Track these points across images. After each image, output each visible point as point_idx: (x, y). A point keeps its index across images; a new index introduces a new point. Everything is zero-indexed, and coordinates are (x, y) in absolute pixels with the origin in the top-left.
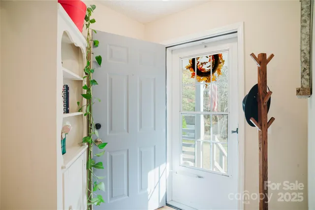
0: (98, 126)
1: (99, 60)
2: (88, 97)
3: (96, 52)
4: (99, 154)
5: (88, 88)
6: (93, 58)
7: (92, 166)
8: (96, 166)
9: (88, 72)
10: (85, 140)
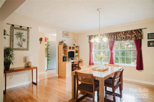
0: (49, 54)
1: (49, 45)
2: (48, 50)
3: (48, 44)
4: (49, 58)
5: (47, 49)
6: (48, 45)
7: (48, 60)
8: (49, 60)
9: (48, 47)
10: (47, 56)
